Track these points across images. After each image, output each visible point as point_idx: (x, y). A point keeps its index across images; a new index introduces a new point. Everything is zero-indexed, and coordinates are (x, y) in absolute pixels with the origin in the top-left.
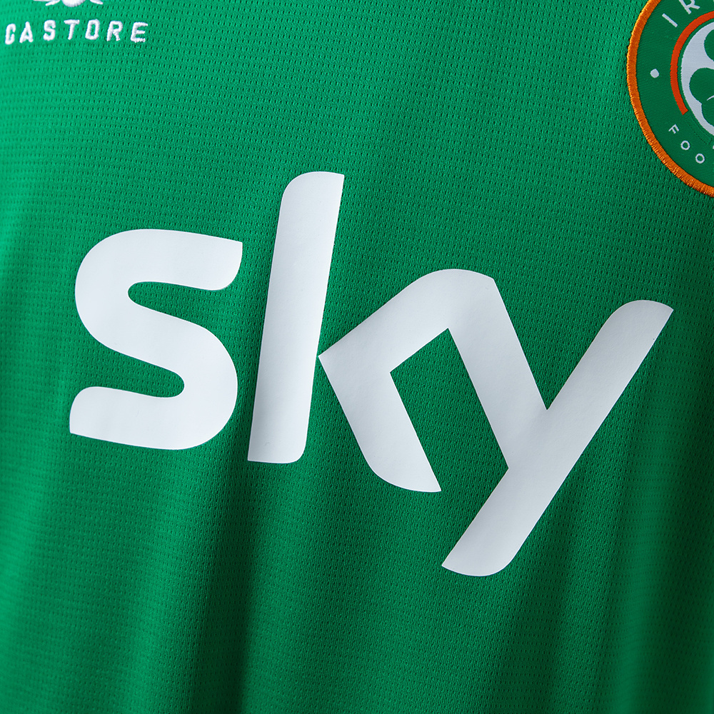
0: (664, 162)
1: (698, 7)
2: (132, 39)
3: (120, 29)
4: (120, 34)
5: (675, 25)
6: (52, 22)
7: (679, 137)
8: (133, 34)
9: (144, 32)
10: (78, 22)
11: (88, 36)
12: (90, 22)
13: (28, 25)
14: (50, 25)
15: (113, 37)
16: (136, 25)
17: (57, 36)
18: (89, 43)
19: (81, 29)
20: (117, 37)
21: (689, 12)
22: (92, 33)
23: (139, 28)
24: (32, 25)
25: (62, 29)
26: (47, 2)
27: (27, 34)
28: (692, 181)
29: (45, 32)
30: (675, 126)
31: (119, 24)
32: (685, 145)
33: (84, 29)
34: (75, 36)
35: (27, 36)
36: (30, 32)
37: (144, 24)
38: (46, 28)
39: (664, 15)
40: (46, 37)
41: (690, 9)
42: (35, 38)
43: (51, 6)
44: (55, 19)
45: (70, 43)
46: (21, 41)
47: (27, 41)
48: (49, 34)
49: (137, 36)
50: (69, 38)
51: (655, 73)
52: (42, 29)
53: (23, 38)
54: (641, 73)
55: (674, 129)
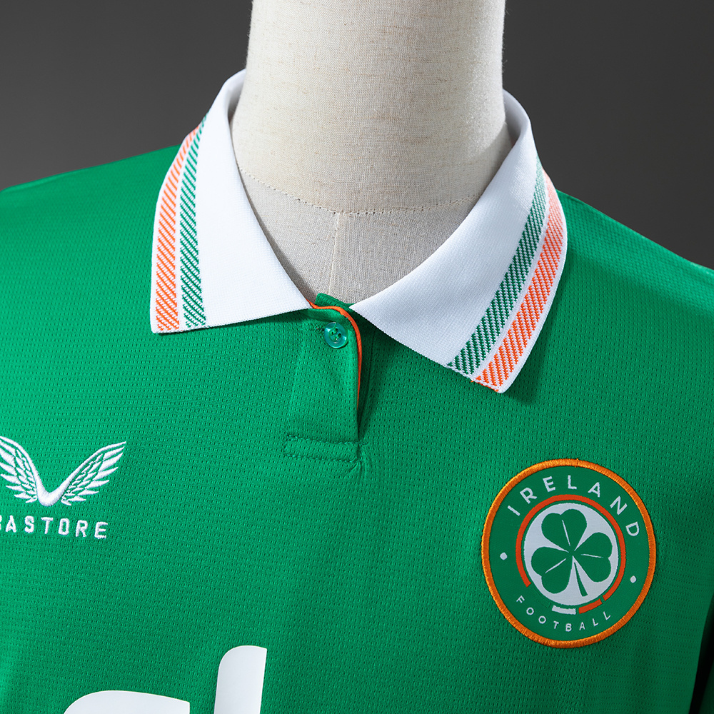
0: (514, 626)
1: (535, 498)
2: (95, 536)
3: (85, 527)
4: (86, 531)
5: (518, 514)
6: (32, 518)
7: (525, 605)
8: (96, 532)
9: (105, 530)
10: (52, 519)
11: (60, 532)
12: (62, 520)
13: (11, 517)
14: (29, 520)
15: (81, 533)
16: (98, 524)
17: (36, 530)
18: (62, 538)
19: (55, 525)
20: (84, 533)
21: (529, 502)
22: (64, 529)
23: (101, 527)
24: (15, 518)
25: (39, 524)
26: (27, 500)
27: (11, 525)
28: (536, 637)
29: (25, 525)
30: (521, 597)
31: (85, 522)
32: (530, 611)
33: (57, 525)
34: (50, 531)
35: (12, 526)
36: (14, 524)
37: (105, 523)
38: (27, 522)
39: (509, 507)
40: (27, 529)
41: (530, 499)
42: (17, 528)
43: (30, 503)
44: (33, 515)
45: (46, 537)
46: (7, 531)
47: (12, 530)
48: (29, 527)
49: (100, 533)
50: (46, 533)
51: (503, 556)
52: (24, 522)
53: (8, 528)
54: (493, 557)
55: (521, 599)
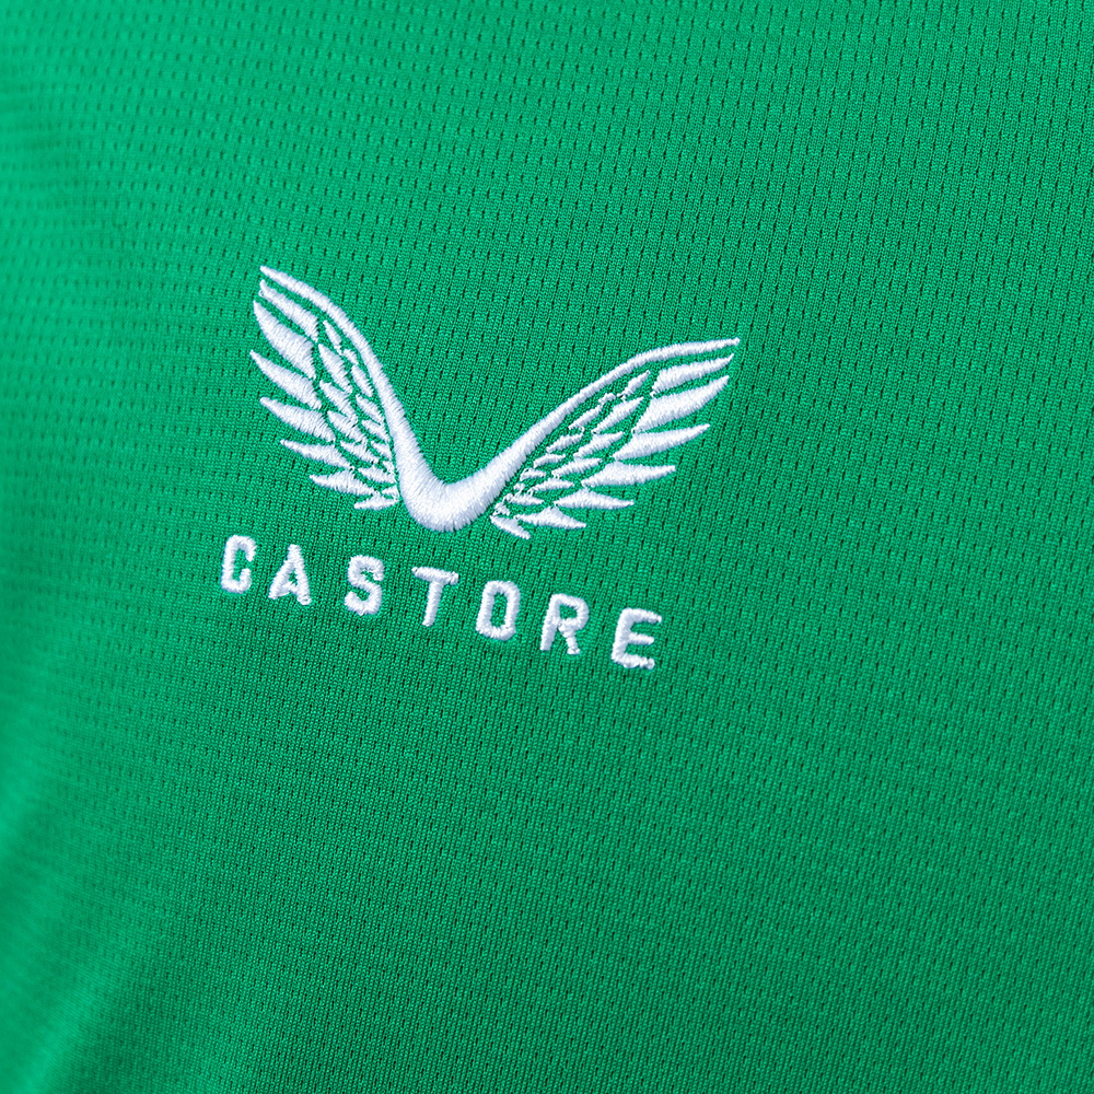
2: (615, 656)
3: (578, 621)
4: (580, 635)
6: (375, 565)
8: (618, 644)
9: (650, 640)
10: (453, 577)
11: (482, 625)
12: (490, 587)
13: (295, 553)
14: (364, 569)
15: (559, 639)
16: (627, 616)
17: (389, 606)
18: (486, 646)
19: (462, 600)
20: (571, 642)
22: (497, 617)
23: (636, 627)
24: (309, 557)
25: (402, 590)
26: (357, 498)
27: (293, 578)
29: (348, 587)
31: (580, 605)
33: (473, 602)
34: (444, 617)
35: (292, 581)
36: (301, 576)
37: (652, 616)
38: (353, 576)
40: (351, 601)
42: (315, 590)
43: (370, 511)
44: (381, 555)
45: (428, 636)
46: (273, 594)
47: (293, 597)
48: (363, 595)
49: (631, 649)
50: (427, 621)
52: (342, 575)
53: (278, 587)
